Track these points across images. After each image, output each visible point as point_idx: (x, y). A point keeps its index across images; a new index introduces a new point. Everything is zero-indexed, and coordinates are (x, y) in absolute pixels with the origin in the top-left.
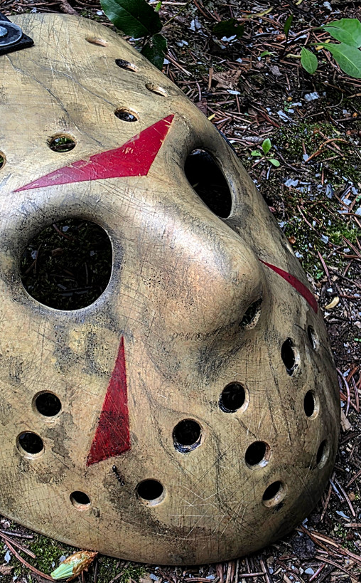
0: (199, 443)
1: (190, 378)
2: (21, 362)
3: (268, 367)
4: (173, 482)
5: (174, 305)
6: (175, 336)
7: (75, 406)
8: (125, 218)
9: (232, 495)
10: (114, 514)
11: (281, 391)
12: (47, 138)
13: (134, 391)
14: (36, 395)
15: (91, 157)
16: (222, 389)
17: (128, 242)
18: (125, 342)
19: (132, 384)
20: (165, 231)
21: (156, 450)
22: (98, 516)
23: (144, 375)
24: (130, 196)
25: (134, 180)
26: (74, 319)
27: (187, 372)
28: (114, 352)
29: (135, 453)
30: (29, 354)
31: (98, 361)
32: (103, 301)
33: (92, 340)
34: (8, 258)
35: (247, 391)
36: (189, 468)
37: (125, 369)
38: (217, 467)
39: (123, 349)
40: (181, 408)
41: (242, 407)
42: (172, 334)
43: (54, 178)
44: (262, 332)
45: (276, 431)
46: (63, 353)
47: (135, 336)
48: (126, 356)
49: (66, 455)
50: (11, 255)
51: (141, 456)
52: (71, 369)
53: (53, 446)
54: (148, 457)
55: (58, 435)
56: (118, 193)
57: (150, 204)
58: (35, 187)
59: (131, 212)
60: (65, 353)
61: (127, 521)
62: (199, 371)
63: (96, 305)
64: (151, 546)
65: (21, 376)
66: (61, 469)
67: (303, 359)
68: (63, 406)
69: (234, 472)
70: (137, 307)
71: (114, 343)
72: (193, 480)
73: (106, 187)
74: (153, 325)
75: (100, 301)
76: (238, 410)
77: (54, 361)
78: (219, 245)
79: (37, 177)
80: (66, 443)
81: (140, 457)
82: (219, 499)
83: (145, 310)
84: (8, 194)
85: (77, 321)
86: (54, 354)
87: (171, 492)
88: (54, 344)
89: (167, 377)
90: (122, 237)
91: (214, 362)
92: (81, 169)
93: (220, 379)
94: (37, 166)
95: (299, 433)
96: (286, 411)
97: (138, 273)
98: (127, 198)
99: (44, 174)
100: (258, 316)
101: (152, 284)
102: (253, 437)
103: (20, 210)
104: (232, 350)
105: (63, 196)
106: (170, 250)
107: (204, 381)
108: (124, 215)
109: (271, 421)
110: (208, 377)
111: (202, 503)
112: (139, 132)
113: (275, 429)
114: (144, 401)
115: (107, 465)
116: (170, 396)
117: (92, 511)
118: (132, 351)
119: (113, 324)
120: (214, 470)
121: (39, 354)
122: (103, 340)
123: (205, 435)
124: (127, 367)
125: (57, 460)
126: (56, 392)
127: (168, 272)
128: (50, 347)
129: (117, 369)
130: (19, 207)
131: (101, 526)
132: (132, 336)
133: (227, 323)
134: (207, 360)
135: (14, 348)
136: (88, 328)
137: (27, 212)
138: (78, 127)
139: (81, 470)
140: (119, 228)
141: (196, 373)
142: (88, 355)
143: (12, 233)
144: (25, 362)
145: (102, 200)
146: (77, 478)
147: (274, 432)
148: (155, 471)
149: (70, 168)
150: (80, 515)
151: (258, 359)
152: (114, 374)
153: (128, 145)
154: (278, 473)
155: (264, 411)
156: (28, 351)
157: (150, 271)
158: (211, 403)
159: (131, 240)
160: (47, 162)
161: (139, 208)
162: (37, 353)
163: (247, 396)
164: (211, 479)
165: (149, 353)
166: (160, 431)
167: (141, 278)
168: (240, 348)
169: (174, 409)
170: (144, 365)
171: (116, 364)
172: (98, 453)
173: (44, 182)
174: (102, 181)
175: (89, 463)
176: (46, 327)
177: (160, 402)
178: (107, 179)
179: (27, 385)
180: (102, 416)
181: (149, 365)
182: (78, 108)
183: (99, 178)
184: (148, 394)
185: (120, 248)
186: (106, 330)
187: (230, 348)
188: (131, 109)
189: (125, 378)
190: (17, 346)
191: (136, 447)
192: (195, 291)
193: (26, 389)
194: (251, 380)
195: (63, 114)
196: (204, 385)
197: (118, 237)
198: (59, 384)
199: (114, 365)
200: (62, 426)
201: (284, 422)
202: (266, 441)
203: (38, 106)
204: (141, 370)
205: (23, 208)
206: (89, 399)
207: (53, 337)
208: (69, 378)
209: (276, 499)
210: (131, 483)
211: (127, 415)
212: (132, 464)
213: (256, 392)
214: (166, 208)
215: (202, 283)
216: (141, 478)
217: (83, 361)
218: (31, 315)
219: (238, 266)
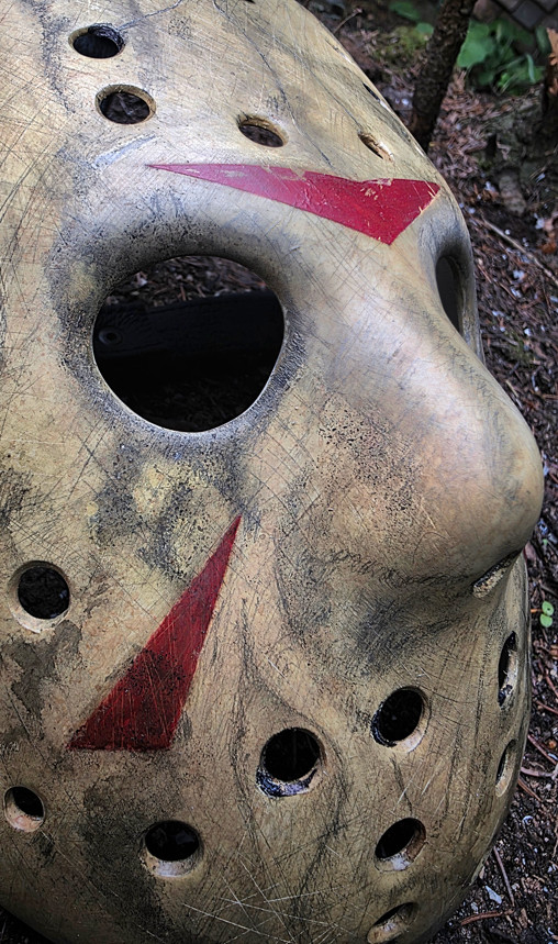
0: (306, 784)
1: (337, 649)
2: (26, 487)
3: (475, 679)
4: (225, 847)
5: (366, 496)
6: (342, 556)
7: (96, 617)
8: (330, 300)
9: (324, 908)
10: (80, 864)
11: (480, 732)
12: (239, 112)
13: (221, 633)
14: (25, 565)
15: (307, 173)
16: (389, 693)
17: (318, 345)
18: (240, 529)
19: (223, 616)
20: (397, 352)
21: (218, 770)
22: (47, 853)
23: (253, 607)
24: (353, 266)
25: (368, 243)
26: (163, 446)
27: (337, 635)
28: (213, 539)
29: (174, 760)
30: (48, 478)
31: (176, 545)
32: (228, 434)
33: (180, 500)
34: (88, 278)
35: (427, 711)
36: (267, 829)
37: (221, 581)
38: (322, 847)
39: (232, 542)
40: (299, 703)
41: (407, 740)
42: (338, 550)
43: (231, 174)
45: (447, 808)
46: (115, 504)
47: (263, 524)
48: (233, 558)
49: (34, 704)
50: (96, 275)
51: (185, 770)
52: (118, 540)
53: (18, 679)
54: (199, 778)
55: (37, 663)
56: (334, 252)
57: (384, 293)
58: (190, 175)
59: (346, 294)
60: (120, 504)
61: (99, 887)
62: (360, 642)
63: (214, 435)
65: (14, 514)
66: (13, 732)
67: (519, 679)
68: (71, 607)
69: (346, 866)
70: (287, 472)
71: (220, 522)
72: (264, 855)
73: (315, 228)
74: (306, 518)
75: (222, 432)
76: (398, 743)
77: (92, 510)
78: (495, 418)
79: (201, 159)
80: (47, 686)
81: (182, 772)
82: (296, 909)
83: (302, 483)
84: (136, 166)
85: (168, 452)
86: (98, 498)
87: (211, 863)
88: (105, 478)
89: (296, 629)
90: (311, 331)
91: (394, 634)
92: (285, 182)
93: (393, 673)
94: (208, 144)
95: (477, 820)
96: (475, 773)
97: (316, 412)
98: (347, 266)
99: (216, 161)
100: (497, 576)
101: (335, 439)
102: (407, 807)
103: (148, 200)
104: (433, 625)
105: (235, 212)
106: (396, 391)
107: (362, 666)
108: (329, 292)
109: (446, 785)
110: (371, 660)
111: (262, 905)
112: (391, 177)
113: (448, 803)
114: (233, 660)
115: (111, 765)
116: (287, 668)
117: (38, 837)
118: (246, 552)
119: (231, 484)
120: (312, 850)
121: (69, 487)
122: (201, 508)
124: (225, 579)
125: (12, 712)
126: (70, 575)
127: (378, 428)
128: (95, 480)
129: (206, 575)
130: (148, 193)
131: (43, 872)
132: (258, 523)
134: (382, 625)
135: (23, 454)
136: (183, 474)
137: (159, 209)
138: (296, 121)
139: (52, 750)
140: (313, 312)
141: (352, 643)
142: (162, 525)
143: (114, 235)
144: (34, 491)
145: (301, 250)
146: (36, 764)
147: (443, 809)
148: (199, 811)
149: (265, 171)
150: (12, 834)
151: (467, 658)
152: (198, 583)
153: (372, 185)
154: (418, 887)
155: (442, 763)
156: (49, 470)
157: (341, 415)
158: (358, 713)
159: (326, 343)
160: (229, 146)
161: (361, 293)
162: (65, 481)
163: (423, 723)
164: (298, 867)
165: (278, 570)
166: (242, 733)
167: (317, 420)
168: (449, 626)
169: (286, 698)
170: (261, 588)
171: (208, 566)
172: (102, 730)
173: (210, 172)
174: (314, 218)
175: (78, 743)
176: (103, 439)
177: (264, 674)
178: (325, 220)
179: (18, 538)
180: (140, 659)
181: (268, 592)
182: (303, 98)
183: (310, 211)
184: (247, 649)
185: (299, 349)
186: (213, 490)
187: (433, 621)
188: (381, 144)
189: (215, 599)
190: (30, 454)
191: (182, 748)
192: (423, 485)
193: (13, 545)
194: (443, 693)
195: (276, 93)
196: (359, 673)
197: (303, 328)
198: (82, 562)
199: (203, 565)
200: (52, 648)
201: (464, 794)
202: (424, 822)
203: (239, 66)
204: (249, 595)
205: (154, 199)
206: (128, 615)
207: (109, 464)
208: (106, 558)
209: (387, 929)
210: (142, 817)
211: (191, 676)
212: (160, 781)
213: (443, 721)
214: (410, 312)
215: (445, 476)
216: (166, 814)
217: (147, 534)
218: (83, 405)
219: (523, 472)
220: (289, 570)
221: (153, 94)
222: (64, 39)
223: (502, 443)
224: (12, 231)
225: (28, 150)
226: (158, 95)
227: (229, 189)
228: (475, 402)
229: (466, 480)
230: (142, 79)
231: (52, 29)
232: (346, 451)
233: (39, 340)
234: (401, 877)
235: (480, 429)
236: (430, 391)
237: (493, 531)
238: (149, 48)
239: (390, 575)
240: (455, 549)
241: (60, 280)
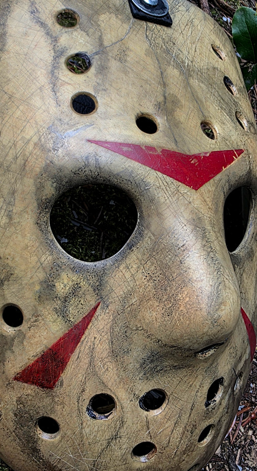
0: (107, 417)
1: (130, 366)
2: (12, 272)
3: (193, 393)
4: (69, 433)
5: (155, 306)
6: (140, 329)
7: (32, 331)
8: (159, 215)
9: (106, 468)
10: (11, 425)
11: (192, 415)
12: (138, 112)
13: (82, 349)
14: (8, 304)
15: (163, 150)
16: (150, 389)
17: (150, 234)
18: (99, 307)
19: (85, 342)
20: (183, 245)
21: (71, 402)
23: (98, 342)
24: (174, 200)
25: (184, 189)
26: (72, 266)
27: (131, 361)
28: (87, 310)
29: (54, 394)
30: (22, 271)
31: (70, 309)
32: (102, 266)
33: (75, 290)
34: (52, 189)
35: (167, 401)
36: (87, 430)
37: (86, 328)
38: (109, 443)
39: (94, 312)
40: (110, 384)
41: (155, 411)
42: (139, 326)
43: (125, 149)
44: (206, 365)
45: (169, 443)
46: (48, 287)
47: (109, 307)
48: (93, 319)
50: (56, 188)
51: (58, 399)
52: (46, 302)
54: (63, 403)
55: (6, 344)
56: (166, 192)
57: (186, 216)
58: (106, 147)
59: (168, 214)
60: (50, 287)
61: (17, 436)
62: (141, 366)
63: (95, 266)
64: (23, 463)
65: (6, 282)
67: (222, 398)
68: (23, 325)
69: (118, 453)
70: (125, 287)
71: (91, 303)
72: (84, 440)
73: (160, 180)
74: (129, 309)
75: (99, 264)
76: (151, 411)
77: (37, 288)
78: (219, 285)
79: (113, 140)
80: (9, 353)
81: (57, 399)
82: (94, 465)
83: (130, 294)
84: (82, 140)
85: (74, 269)
86: (41, 283)
87: (63, 437)
88: (45, 275)
89: (114, 355)
90: (148, 227)
91: (157, 366)
92: (150, 155)
93: (153, 382)
94: (118, 131)
95: (184, 452)
96: (186, 432)
97: (142, 263)
98: (171, 199)
99: (119, 141)
100: (212, 352)
101: (148, 278)
102: (149, 437)
103: (84, 158)
104: (176, 366)
105: (123, 168)
106: (179, 263)
107: (140, 376)
108: (160, 211)
109: (170, 433)
110: (145, 374)
111: (81, 459)
112: (211, 151)
113: (169, 441)
114: (86, 361)
115: (29, 390)
116: (107, 369)
118: (100, 318)
119: (99, 288)
120: (105, 443)
121: (30, 276)
122: (83, 296)
123: (114, 415)
124: (89, 327)
126: (25, 312)
127: (167, 278)
128: (41, 275)
129: (81, 324)
130: (84, 154)
132: (107, 306)
133: (186, 347)
134: (152, 361)
135: (13, 259)
136: (79, 280)
138: (167, 118)
139: (7, 379)
140: (150, 219)
141: (138, 366)
142: (65, 300)
143: (67, 172)
144: (15, 275)
145: (151, 190)
147: (167, 442)
148: (61, 416)
149: (142, 149)
151: (191, 383)
152: (76, 327)
153: (196, 157)
155: (170, 424)
156: (23, 268)
157: (153, 268)
158: (134, 394)
160: (128, 133)
161: (175, 214)
162: (28, 273)
163: (164, 405)
164: (98, 448)
165: (112, 328)
166: (83, 391)
167: (142, 268)
168: (183, 368)
169: (105, 381)
170: (103, 334)
171: (82, 321)
172: (27, 376)
173: (116, 147)
174: (160, 174)
175: (16, 379)
176: (47, 259)
177: (97, 369)
178: (165, 176)
179: (6, 292)
180: (47, 352)
181: (106, 336)
182: (175, 102)
183: (159, 171)
184: (92, 357)
185: (141, 234)
186: (91, 289)
187: (175, 364)
188: (215, 127)
189: (83, 335)
190: (17, 259)
191: (57, 390)
192: (179, 308)
193: (4, 295)
194: (176, 395)
195: (161, 99)
196: (138, 378)
197: (145, 225)
198: (30, 308)
199: (80, 320)
200: (13, 339)
201: (179, 439)
202: (156, 445)
203: (146, 81)
204: (98, 336)
205: (87, 158)
206: (45, 333)
207: (48, 270)
208: (40, 308)
210: (38, 413)
211: (67, 363)
212: (47, 401)
213: (173, 407)
214: (196, 226)
215: (188, 306)
216: (48, 414)
217: (59, 302)
218: (41, 243)
219: (223, 312)
220: (117, 329)
221: (99, 99)
222: (63, 60)
223: (218, 297)
224: (23, 162)
225: (36, 123)
226: (101, 101)
227: (122, 157)
228: (212, 276)
229: (197, 310)
230: (95, 89)
231: (58, 53)
232: (151, 284)
233: (27, 212)
234: (142, 465)
236: (193, 267)
238: (103, 69)
239: (159, 341)
240: (186, 338)
241: (40, 188)
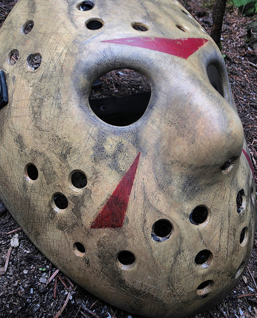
0: (168, 238)
1: (175, 193)
2: (71, 147)
3: (226, 203)
4: (143, 259)
5: (181, 141)
6: (175, 162)
7: (95, 186)
8: (165, 79)
9: (179, 280)
10: (98, 266)
11: (230, 221)
12: (132, 22)
13: (136, 189)
14: (73, 171)
15: (155, 38)
16: (195, 207)
17: (162, 94)
18: (141, 156)
19: (136, 184)
20: (188, 93)
21: (138, 233)
22: (88, 263)
23: (146, 181)
24: (173, 67)
25: (178, 59)
26: (113, 131)
27: (175, 188)
28: (132, 160)
29: (124, 230)
30: (77, 143)
31: (120, 162)
32: (134, 126)
33: (120, 148)
34: (85, 79)
35: (209, 214)
36: (156, 253)
37: (135, 173)
38: (175, 258)
39: (138, 161)
40: (163, 211)
41: (203, 224)
42: (173, 160)
43: (129, 41)
44: (230, 179)
45: (220, 247)
46: (99, 150)
47: (148, 154)
48: (139, 166)
49: (79, 216)
50: (87, 78)
51: (128, 234)
52: (101, 162)
53: (73, 208)
54: (132, 236)
55: (79, 202)
56: (166, 63)
57: (183, 74)
58: (115, 43)
59: (171, 77)
60: (101, 150)
61: (105, 273)
62: (183, 190)
63: (130, 127)
64: (115, 295)
65: (68, 155)
66: (74, 224)
67: (247, 206)
68: (88, 184)
69: (185, 265)
70: (155, 137)
71: (133, 154)
72: (156, 261)
73: (159, 56)
74: (162, 151)
75: (132, 126)
76: (200, 224)
77: (92, 153)
79: (119, 38)
80: (82, 209)
81: (127, 234)
82: (169, 280)
83: (160, 140)
84: (98, 42)
85: (114, 133)
86: (93, 148)
87: (139, 264)
88: (95, 142)
89: (161, 187)
90: (160, 90)
91: (194, 187)
92: (148, 42)
93: (195, 200)
94: (121, 33)
95: (233, 253)
96: (230, 236)
97: (162, 116)
98: (170, 67)
99: (124, 37)
100: (231, 167)
101: (170, 124)
102: (204, 246)
103: (102, 53)
104: (208, 184)
105: (131, 53)
106: (188, 105)
107: (184, 198)
108: (165, 76)
109: (219, 239)
110: (187, 196)
111: (158, 279)
112: (187, 37)
113: (220, 245)
114: (141, 198)
115: (104, 233)
116: (159, 200)
117: (84, 258)
118: (143, 163)
119: (137, 142)
120: (172, 259)
121: (84, 146)
122: (127, 150)
123: (173, 235)
124: (137, 172)
125: (73, 218)
126: (86, 173)
127: (183, 119)
128: (92, 143)
129: (130, 171)
130: (102, 50)
131: (87, 270)
132: (146, 154)
133: (213, 163)
134: (190, 184)
135: (69, 136)
136: (120, 139)
137: (106, 55)
138: (153, 22)
139: (86, 229)
140: (159, 83)
141: (180, 191)
142: (114, 156)
143: (92, 65)
144: (73, 148)
145: (154, 63)
146: (82, 234)
147: (218, 247)
148: (133, 247)
149: (141, 39)
150: (77, 258)
151: (223, 195)
152: (127, 174)
153: (180, 40)
154: (212, 275)
155: (217, 231)
156: (77, 141)
157: (171, 116)
158: (184, 214)
159: (165, 93)
160: (128, 32)
161: (176, 75)
162: (82, 144)
163: (209, 217)
164: (168, 265)
165: (154, 168)
166: (145, 221)
167: (163, 119)
168: (214, 184)
169: (159, 209)
170: (148, 175)
171: (131, 168)
172: (100, 222)
173: (122, 41)
174: (158, 52)
175: (92, 227)
176: (93, 130)
177: (151, 202)
178: (162, 53)
179: (70, 163)
180: (110, 199)
181: (151, 176)
182: (155, 15)
183: (156, 50)
184: (145, 194)
185: (156, 96)
186: (131, 144)
187: (208, 182)
188: (185, 28)
189: (134, 179)
190: (71, 136)
191: (126, 226)
192: (199, 135)
193: (68, 165)
194: (215, 207)
195: (146, 14)
196: (183, 201)
197: (157, 89)
198: (90, 169)
199: (129, 168)
200: (83, 197)
201: (226, 243)
202: (212, 251)
203: (133, 7)
204: (145, 177)
205: (104, 52)
206: (106, 185)
207: (96, 138)
208: (97, 167)
209: (204, 291)
210: (115, 250)
211: (127, 203)
212: (120, 237)
213: (215, 217)
214: (193, 80)
215: (205, 131)
216: (123, 248)
217: (110, 159)
218: (87, 119)
219: (233, 127)
220: (158, 168)
221: (103, 19)
222: (75, 6)
223: (225, 118)
224: (60, 68)
225: (64, 42)
226: (105, 20)
227: (128, 46)
228: (216, 106)
229: (212, 131)
230: (100, 15)
231: (71, 3)
232: (173, 127)
233: (71, 100)
234: (205, 270)
235: (217, 114)
236: (200, 104)
237: (223, 147)
238: (102, 5)
239: (191, 166)
240: (211, 155)
241: (76, 81)
